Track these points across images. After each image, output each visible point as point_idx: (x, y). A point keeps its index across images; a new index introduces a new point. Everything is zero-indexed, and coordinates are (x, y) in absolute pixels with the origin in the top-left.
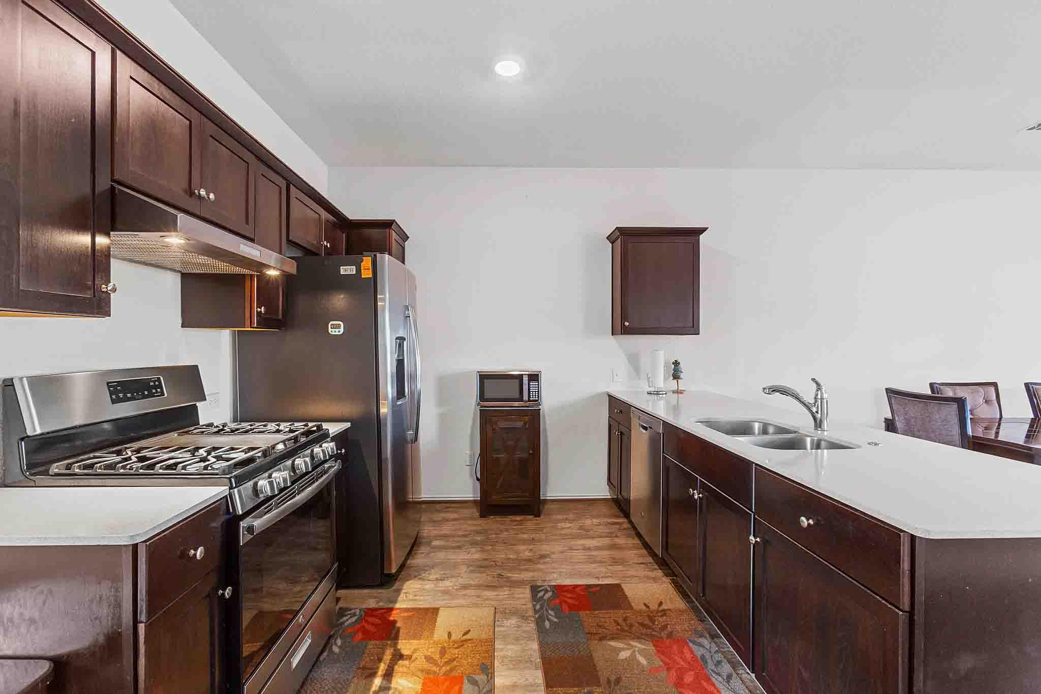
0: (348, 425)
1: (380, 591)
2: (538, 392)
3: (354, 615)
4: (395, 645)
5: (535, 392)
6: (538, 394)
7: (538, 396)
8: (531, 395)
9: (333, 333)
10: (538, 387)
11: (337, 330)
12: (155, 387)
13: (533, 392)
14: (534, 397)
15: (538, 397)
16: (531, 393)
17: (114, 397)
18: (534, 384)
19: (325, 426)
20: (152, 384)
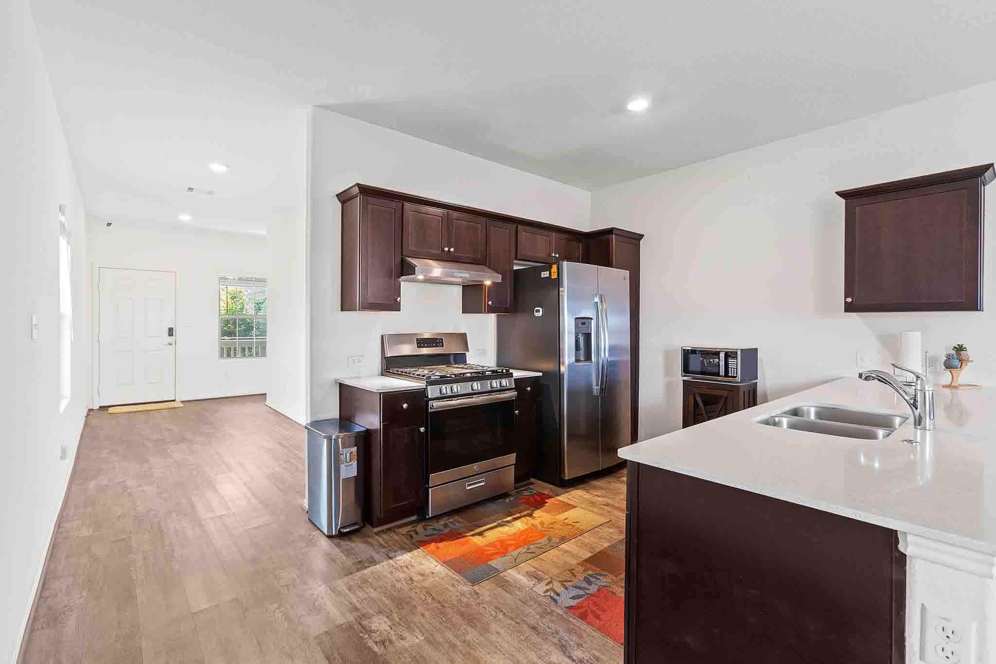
0: (540, 374)
1: (557, 488)
2: (737, 368)
3: (531, 492)
4: (533, 511)
5: (734, 368)
6: (737, 370)
7: (737, 372)
8: (730, 371)
9: (537, 315)
10: (737, 364)
11: (538, 313)
12: (439, 343)
13: (731, 368)
14: (733, 373)
15: (737, 374)
16: (730, 369)
17: (419, 345)
18: (733, 361)
19: (511, 371)
20: (438, 341)
